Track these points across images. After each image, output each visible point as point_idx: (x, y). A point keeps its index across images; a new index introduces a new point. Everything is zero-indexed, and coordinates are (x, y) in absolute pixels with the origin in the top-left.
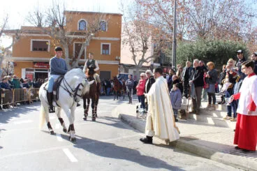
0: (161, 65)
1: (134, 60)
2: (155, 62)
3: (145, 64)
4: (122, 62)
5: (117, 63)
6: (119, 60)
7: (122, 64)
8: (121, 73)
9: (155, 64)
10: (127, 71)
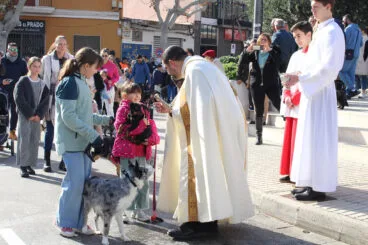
0: (220, 22)
1: (156, 9)
2: (204, 15)
3: (181, 20)
4: (126, 14)
5: (114, 17)
6: (120, 10)
7: (128, 20)
8: (125, 41)
9: (205, 21)
10: (138, 36)
